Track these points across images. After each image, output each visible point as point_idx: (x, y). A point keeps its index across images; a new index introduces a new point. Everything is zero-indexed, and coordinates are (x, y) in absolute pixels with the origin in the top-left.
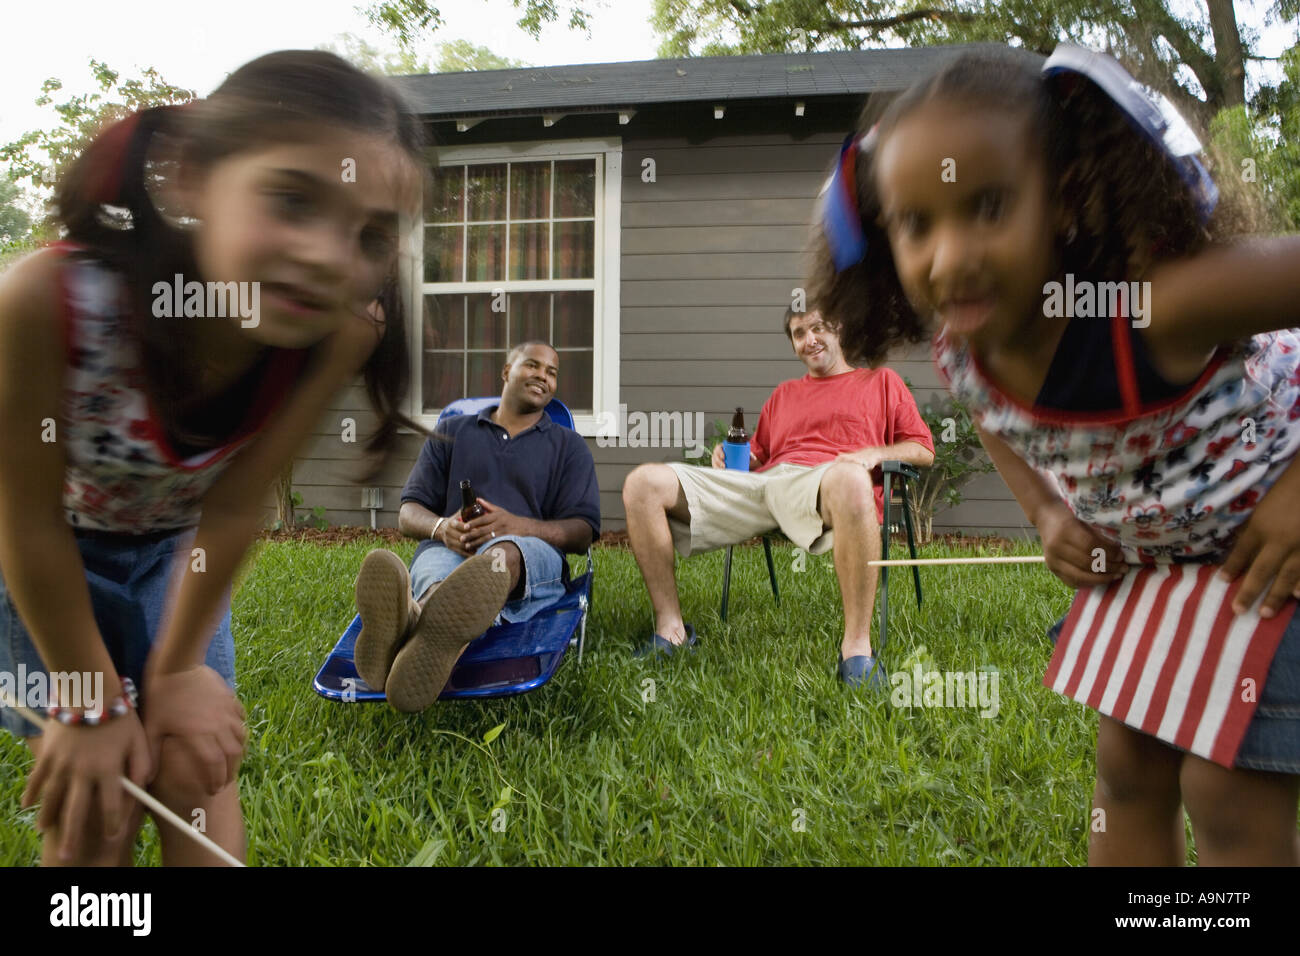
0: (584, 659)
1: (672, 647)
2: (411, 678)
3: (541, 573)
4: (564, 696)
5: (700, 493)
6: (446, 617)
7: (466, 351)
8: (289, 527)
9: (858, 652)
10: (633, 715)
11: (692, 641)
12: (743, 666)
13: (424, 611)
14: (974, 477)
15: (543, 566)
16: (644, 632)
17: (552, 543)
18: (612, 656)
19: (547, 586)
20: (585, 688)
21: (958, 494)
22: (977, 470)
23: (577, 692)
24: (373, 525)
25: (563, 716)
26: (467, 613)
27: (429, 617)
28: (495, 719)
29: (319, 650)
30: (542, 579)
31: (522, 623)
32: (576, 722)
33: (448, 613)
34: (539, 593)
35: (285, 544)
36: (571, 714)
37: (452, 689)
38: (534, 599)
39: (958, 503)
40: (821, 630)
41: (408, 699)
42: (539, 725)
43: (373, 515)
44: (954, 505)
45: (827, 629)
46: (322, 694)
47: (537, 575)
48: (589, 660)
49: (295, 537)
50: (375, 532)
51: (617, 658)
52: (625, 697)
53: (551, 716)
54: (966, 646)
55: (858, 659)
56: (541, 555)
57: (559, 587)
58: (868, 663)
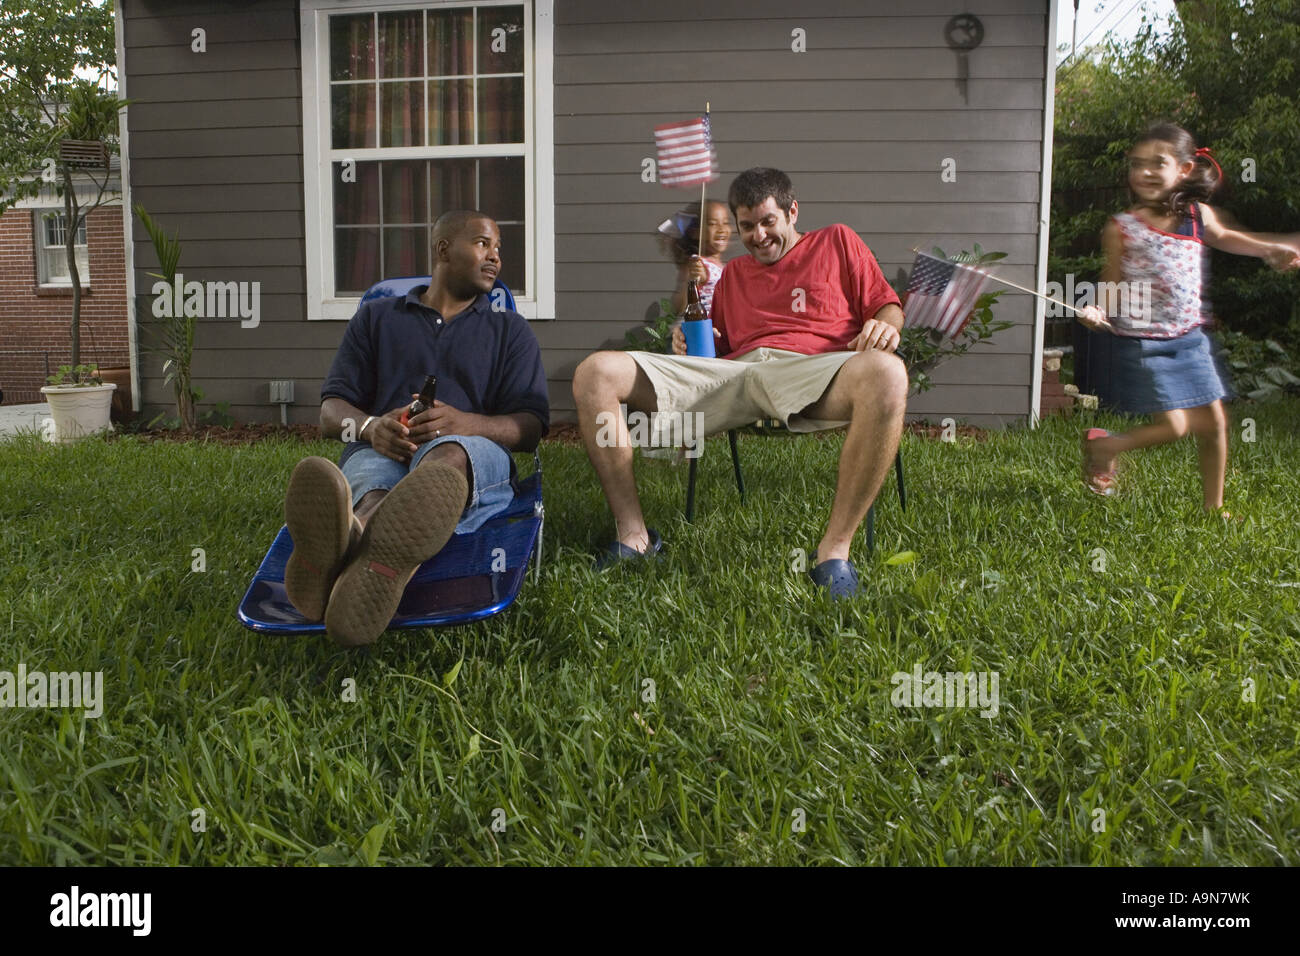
0: (543, 572)
1: (637, 554)
2: (354, 607)
3: (488, 476)
4: (524, 617)
5: (670, 384)
6: (395, 535)
7: (382, 225)
8: (190, 425)
9: (835, 555)
10: (604, 637)
12: (726, 577)
13: (368, 529)
14: (944, 361)
15: (490, 469)
16: (605, 543)
17: (499, 441)
18: (573, 568)
19: (495, 490)
20: (547, 607)
21: (927, 379)
22: (948, 353)
23: (539, 612)
24: (284, 421)
25: (525, 640)
26: (419, 529)
27: (374, 536)
28: (449, 645)
29: (237, 567)
30: (490, 482)
31: (472, 534)
32: (540, 646)
33: (397, 531)
34: (486, 499)
35: (186, 444)
36: (532, 638)
38: (481, 505)
39: (927, 389)
40: (799, 533)
41: (352, 630)
42: (499, 650)
43: (283, 409)
44: (923, 391)
45: (805, 532)
46: (248, 626)
47: (485, 478)
48: (548, 574)
49: (197, 437)
50: (286, 428)
51: (578, 569)
52: (596, 617)
53: (512, 640)
54: (959, 550)
55: (833, 563)
56: (488, 457)
57: (507, 490)
58: (844, 567)
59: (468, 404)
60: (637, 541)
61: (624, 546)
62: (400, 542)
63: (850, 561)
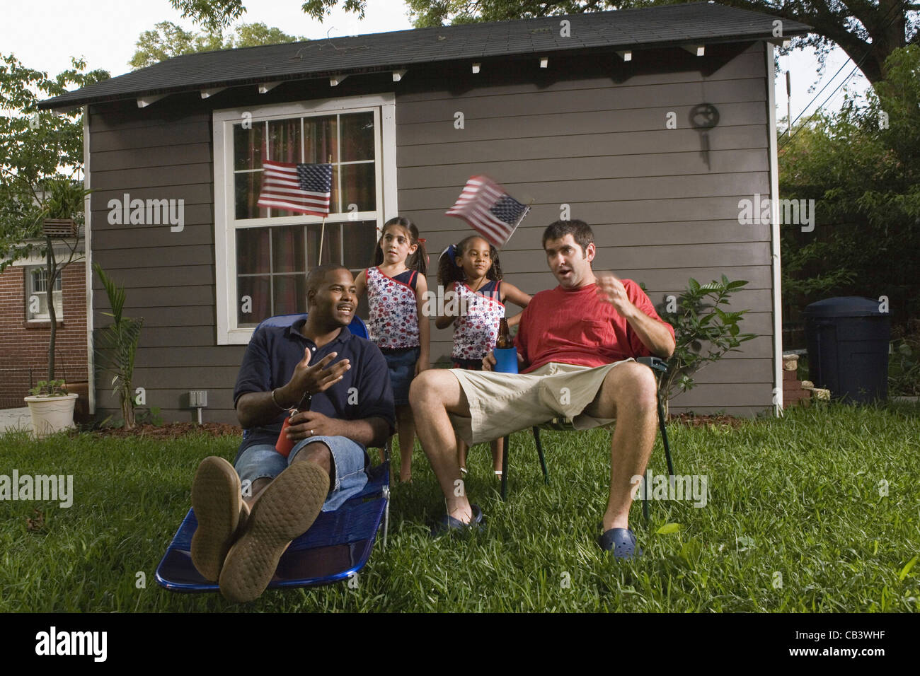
0: (389, 542)
1: (462, 525)
2: (241, 573)
3: (347, 466)
4: (374, 577)
6: (272, 518)
7: (272, 274)
8: (131, 425)
9: (617, 525)
10: (436, 592)
11: (479, 519)
12: (532, 544)
14: (703, 366)
15: (349, 462)
16: (438, 516)
17: (356, 440)
18: (412, 537)
19: (353, 478)
20: (392, 569)
21: (690, 380)
22: (705, 359)
23: (385, 573)
24: (200, 421)
25: (375, 595)
26: (292, 514)
27: (258, 518)
28: (316, 601)
29: (159, 535)
30: (349, 471)
31: (334, 512)
32: (386, 600)
33: (275, 515)
34: (346, 484)
35: (128, 439)
36: (380, 594)
37: (278, 579)
38: (342, 489)
39: (690, 388)
40: (590, 506)
41: (239, 590)
42: (354, 603)
43: (200, 411)
44: (687, 389)
45: (595, 505)
46: (162, 585)
47: (344, 469)
48: (393, 542)
49: (136, 433)
50: (201, 426)
51: (416, 538)
52: (428, 577)
53: (364, 595)
54: (719, 519)
55: (617, 531)
56: (347, 452)
57: (362, 476)
58: (625, 535)
59: (333, 411)
60: (463, 514)
61: (452, 519)
62: (277, 523)
63: (629, 529)
